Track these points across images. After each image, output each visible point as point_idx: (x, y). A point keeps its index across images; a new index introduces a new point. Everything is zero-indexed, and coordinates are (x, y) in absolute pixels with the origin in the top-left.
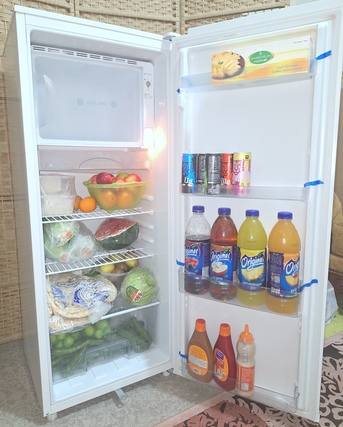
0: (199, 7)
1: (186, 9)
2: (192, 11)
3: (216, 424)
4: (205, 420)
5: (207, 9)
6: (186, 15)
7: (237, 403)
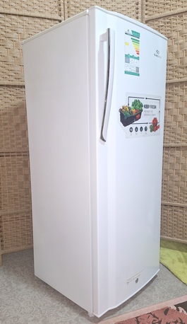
0: (156, 9)
1: (146, 12)
2: (151, 13)
3: (160, 322)
4: (152, 319)
5: (162, 10)
6: (146, 16)
7: (178, 310)
